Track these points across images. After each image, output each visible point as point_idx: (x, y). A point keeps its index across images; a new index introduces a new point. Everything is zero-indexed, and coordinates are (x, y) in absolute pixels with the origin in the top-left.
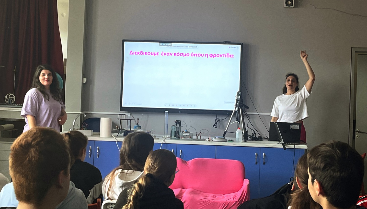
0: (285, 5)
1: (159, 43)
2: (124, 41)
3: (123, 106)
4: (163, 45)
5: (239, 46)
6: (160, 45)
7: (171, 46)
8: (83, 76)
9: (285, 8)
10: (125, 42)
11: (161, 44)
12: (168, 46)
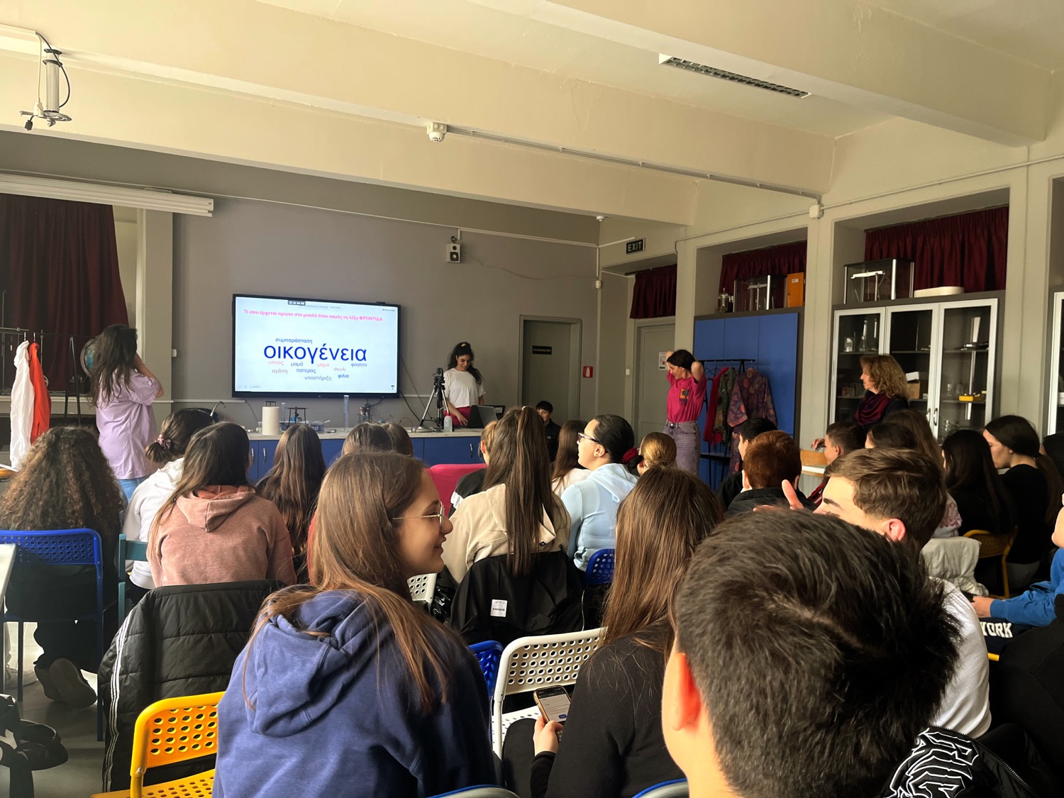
0: (448, 258)
1: (287, 301)
2: (235, 296)
3: (236, 390)
4: (293, 304)
5: (396, 309)
6: (289, 304)
7: (305, 305)
8: (173, 348)
9: (449, 262)
10: (237, 298)
11: (291, 302)
12: (300, 305)
